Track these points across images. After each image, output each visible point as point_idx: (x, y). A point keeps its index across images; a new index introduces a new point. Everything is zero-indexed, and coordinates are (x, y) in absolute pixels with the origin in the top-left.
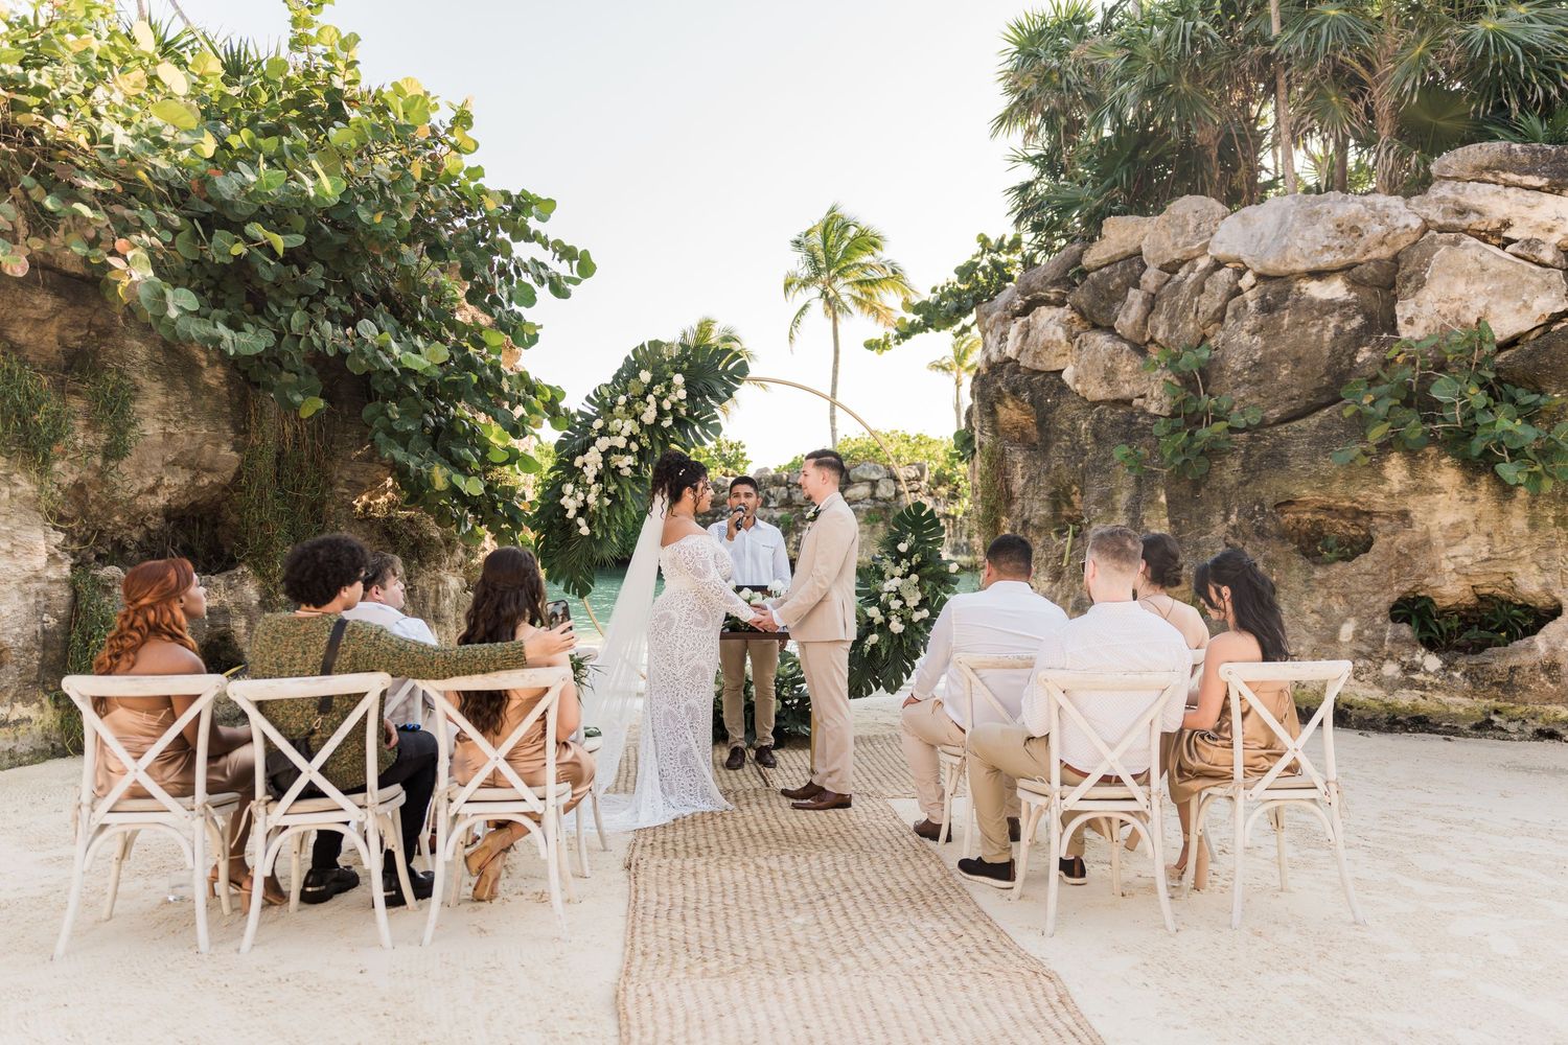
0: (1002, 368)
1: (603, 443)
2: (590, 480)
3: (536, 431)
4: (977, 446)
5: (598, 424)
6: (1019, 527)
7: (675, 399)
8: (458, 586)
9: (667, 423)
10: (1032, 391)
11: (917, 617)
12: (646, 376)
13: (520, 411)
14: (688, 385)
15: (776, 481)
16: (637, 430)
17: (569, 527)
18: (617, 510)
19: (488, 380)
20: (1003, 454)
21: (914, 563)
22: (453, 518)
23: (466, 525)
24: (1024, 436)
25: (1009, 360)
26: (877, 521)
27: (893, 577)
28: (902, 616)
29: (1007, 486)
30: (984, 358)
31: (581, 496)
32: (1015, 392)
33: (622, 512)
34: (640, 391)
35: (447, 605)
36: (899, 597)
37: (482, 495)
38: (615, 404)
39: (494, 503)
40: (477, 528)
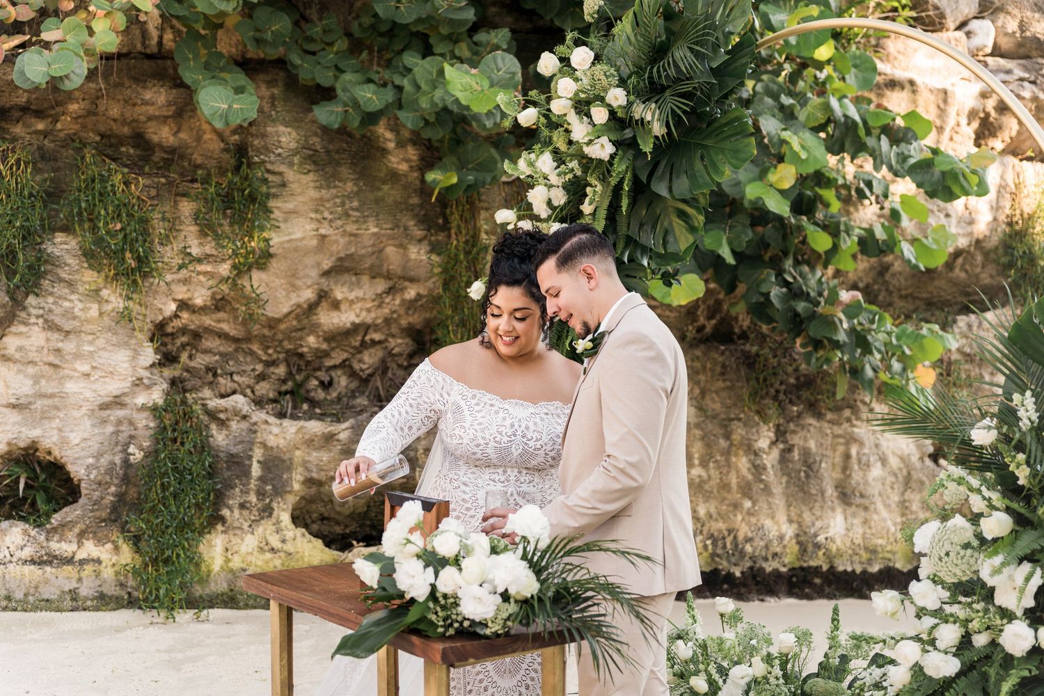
8: (912, 450)
35: (874, 477)
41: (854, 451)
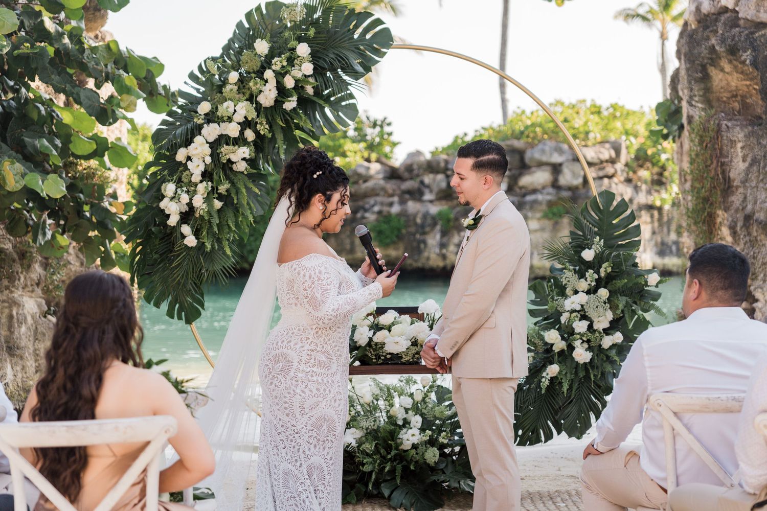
0: (716, 20)
1: (211, 131)
2: (196, 178)
3: (129, 115)
4: (684, 120)
5: (205, 107)
6: (740, 224)
7: (299, 75)
8: (36, 310)
9: (290, 104)
10: (754, 49)
11: (607, 342)
12: (262, 47)
13: (107, 90)
14: (315, 57)
15: (432, 167)
16: (252, 115)
17: (171, 236)
18: (230, 214)
19: (67, 52)
20: (719, 131)
21: (603, 274)
22: (28, 225)
23: (44, 234)
24: (745, 106)
25: (725, 10)
26: (561, 216)
27: (576, 292)
28: (588, 341)
29: (723, 172)
30: (693, 8)
31: (185, 198)
32: (733, 51)
33: (236, 217)
34: (256, 65)
35: (23, 332)
36: (584, 317)
37: (64, 197)
38: (225, 82)
39: (79, 207)
40: (59, 237)
41: (14, 313)
